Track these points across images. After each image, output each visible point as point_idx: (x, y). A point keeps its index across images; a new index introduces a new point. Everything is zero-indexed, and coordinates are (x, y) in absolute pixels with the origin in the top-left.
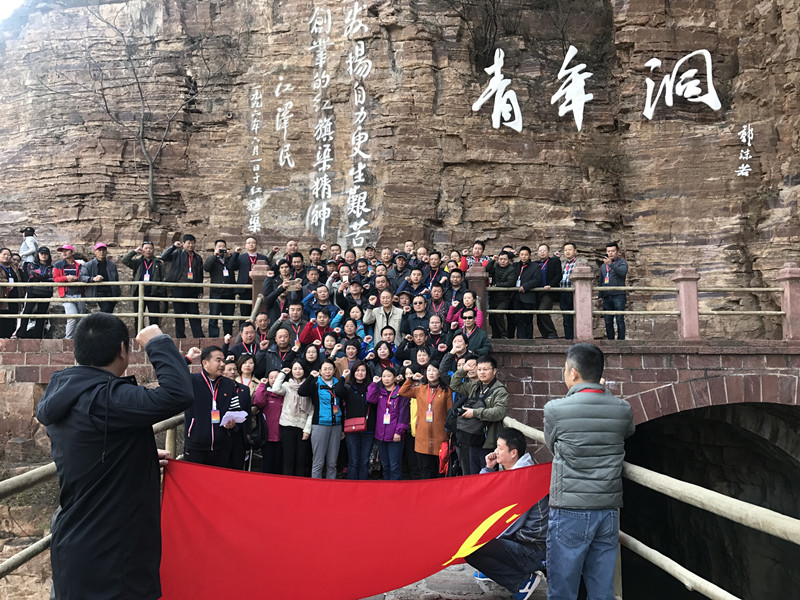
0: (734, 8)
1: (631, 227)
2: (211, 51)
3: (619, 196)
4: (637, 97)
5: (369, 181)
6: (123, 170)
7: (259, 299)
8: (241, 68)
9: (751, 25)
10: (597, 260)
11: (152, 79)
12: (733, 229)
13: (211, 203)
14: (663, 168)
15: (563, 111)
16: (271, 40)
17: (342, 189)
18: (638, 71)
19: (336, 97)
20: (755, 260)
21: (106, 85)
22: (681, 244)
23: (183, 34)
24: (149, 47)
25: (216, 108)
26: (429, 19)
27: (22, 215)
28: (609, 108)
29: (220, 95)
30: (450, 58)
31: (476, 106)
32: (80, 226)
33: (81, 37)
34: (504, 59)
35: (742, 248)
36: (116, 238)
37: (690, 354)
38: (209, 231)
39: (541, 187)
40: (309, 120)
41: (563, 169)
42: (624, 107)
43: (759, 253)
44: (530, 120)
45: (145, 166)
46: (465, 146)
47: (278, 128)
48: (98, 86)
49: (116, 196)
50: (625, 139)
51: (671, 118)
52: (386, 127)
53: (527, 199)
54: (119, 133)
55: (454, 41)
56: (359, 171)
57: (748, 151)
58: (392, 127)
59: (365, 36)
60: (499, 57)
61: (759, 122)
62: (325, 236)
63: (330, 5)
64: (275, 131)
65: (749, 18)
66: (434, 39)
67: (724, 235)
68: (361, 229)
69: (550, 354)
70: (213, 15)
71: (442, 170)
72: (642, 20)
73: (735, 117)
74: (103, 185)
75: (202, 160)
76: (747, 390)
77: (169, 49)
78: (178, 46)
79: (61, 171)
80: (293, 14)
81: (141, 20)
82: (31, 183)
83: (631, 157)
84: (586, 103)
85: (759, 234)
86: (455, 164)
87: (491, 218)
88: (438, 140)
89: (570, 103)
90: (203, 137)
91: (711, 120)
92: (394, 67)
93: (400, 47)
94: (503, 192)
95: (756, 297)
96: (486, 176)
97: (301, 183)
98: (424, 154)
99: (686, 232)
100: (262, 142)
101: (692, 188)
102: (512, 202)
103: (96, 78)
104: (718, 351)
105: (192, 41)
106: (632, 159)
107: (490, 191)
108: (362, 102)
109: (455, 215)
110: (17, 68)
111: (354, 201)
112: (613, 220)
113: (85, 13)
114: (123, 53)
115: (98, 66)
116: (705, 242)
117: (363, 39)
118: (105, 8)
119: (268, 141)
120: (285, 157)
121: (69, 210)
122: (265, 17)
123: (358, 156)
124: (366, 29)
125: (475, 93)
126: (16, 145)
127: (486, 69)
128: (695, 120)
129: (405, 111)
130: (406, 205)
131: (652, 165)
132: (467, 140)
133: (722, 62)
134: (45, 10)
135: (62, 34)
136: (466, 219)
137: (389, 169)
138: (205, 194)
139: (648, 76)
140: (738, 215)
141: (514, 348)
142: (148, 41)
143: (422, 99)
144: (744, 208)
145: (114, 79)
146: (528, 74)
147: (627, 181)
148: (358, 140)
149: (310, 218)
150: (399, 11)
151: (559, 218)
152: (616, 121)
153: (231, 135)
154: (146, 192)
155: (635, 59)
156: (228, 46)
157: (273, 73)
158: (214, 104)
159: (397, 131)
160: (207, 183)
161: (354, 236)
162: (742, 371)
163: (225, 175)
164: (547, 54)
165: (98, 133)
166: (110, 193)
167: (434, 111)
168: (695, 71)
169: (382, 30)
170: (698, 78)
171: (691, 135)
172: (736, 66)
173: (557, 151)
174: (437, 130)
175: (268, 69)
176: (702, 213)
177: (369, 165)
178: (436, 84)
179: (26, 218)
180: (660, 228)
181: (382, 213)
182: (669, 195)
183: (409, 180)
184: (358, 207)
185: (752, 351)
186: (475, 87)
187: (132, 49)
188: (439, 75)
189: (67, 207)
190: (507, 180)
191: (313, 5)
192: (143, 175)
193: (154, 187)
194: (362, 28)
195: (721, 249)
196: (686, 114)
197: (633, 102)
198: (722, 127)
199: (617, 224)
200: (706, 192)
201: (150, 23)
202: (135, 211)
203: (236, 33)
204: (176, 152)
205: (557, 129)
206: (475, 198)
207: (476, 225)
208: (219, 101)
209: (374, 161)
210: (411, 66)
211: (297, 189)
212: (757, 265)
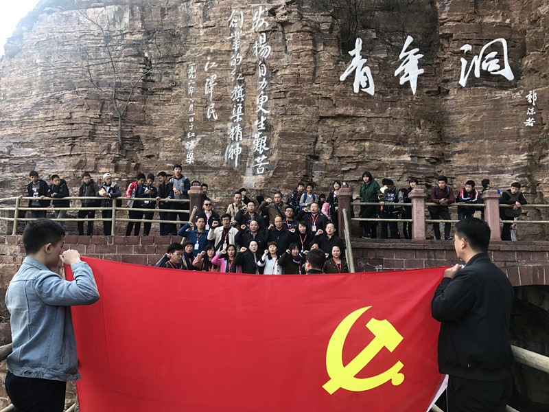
0: (523, 9)
1: (450, 161)
2: (161, 40)
3: (441, 139)
4: (454, 71)
5: (268, 129)
6: (101, 121)
7: (194, 210)
8: (181, 52)
9: (535, 21)
10: (426, 184)
11: (121, 59)
12: (522, 163)
13: (161, 144)
14: (473, 120)
15: (402, 81)
16: (202, 32)
17: (250, 134)
18: (455, 53)
19: (246, 72)
20: (538, 185)
21: (90, 63)
22: (485, 173)
23: (142, 28)
24: (119, 37)
25: (164, 78)
26: (310, 18)
27: (34, 151)
28: (435, 78)
29: (167, 70)
30: (325, 45)
31: (343, 78)
32: (72, 158)
33: (74, 30)
34: (362, 45)
35: (529, 177)
36: (96, 167)
37: (494, 251)
38: (159, 162)
39: (387, 133)
40: (228, 87)
41: (402, 121)
42: (445, 78)
43: (541, 180)
44: (380, 87)
45: (116, 118)
46: (335, 105)
47: (206, 93)
48: (85, 63)
49: (96, 139)
50: (446, 100)
51: (479, 86)
52: (280, 92)
53: (377, 141)
54: (98, 96)
55: (328, 32)
56: (262, 122)
57: (533, 108)
58: (285, 92)
59: (266, 29)
60: (359, 43)
61: (540, 89)
62: (238, 167)
63: (243, 8)
64: (204, 94)
65: (533, 17)
66: (314, 33)
67: (516, 167)
68: (263, 162)
69: (396, 249)
70: (163, 15)
71: (319, 121)
72: (458, 18)
73: (524, 85)
74: (88, 131)
75: (154, 114)
76: (535, 276)
77: (133, 39)
78: (139, 36)
79: (60, 121)
80: (217, 14)
81: (114, 19)
82: (39, 129)
83: (449, 113)
84: (419, 76)
85: (541, 166)
86: (328, 117)
87: (353, 155)
88: (316, 101)
89: (408, 75)
90: (156, 98)
91: (506, 87)
92: (286, 51)
93: (290, 37)
94: (361, 137)
95: (539, 211)
96: (349, 125)
97: (222, 130)
98: (306, 110)
99: (489, 165)
100: (195, 102)
101: (493, 134)
102: (367, 144)
103: (84, 58)
104: (514, 249)
105: (149, 33)
106: (450, 114)
107: (352, 136)
108: (264, 75)
109: (328, 152)
110: (30, 51)
111: (258, 142)
112: (437, 157)
113: (77, 14)
114: (102, 41)
115: (86, 50)
116: (502, 172)
117: (265, 32)
118: (90, 11)
119: (199, 101)
120: (211, 112)
121: (65, 147)
122: (198, 16)
123: (261, 112)
124: (267, 25)
125: (342, 69)
126: (30, 104)
127: (349, 52)
128: (495, 87)
129: (293, 81)
130: (294, 146)
131: (465, 119)
132: (337, 101)
133: (514, 47)
134: (49, 13)
135: (61, 29)
136: (335, 155)
137: (282, 121)
138: (157, 137)
139: (462, 57)
140: (526, 154)
141: (370, 245)
142: (119, 33)
143: (305, 72)
144: (530, 149)
145: (96, 59)
146: (379, 55)
147: (447, 130)
148: (260, 101)
149: (228, 154)
150: (290, 12)
151: (400, 155)
152: (440, 88)
153: (174, 97)
154: (116, 136)
155: (453, 45)
156: (173, 36)
157: (203, 55)
158: (163, 76)
159: (288, 95)
160: (159, 129)
161: (257, 167)
162: (531, 262)
163: (170, 124)
164: (391, 41)
165: (85, 95)
166: (92, 136)
167: (313, 81)
168: (496, 53)
169: (278, 25)
170: (497, 58)
171: (492, 97)
172: (525, 50)
173: (399, 108)
174: (315, 94)
175: (200, 52)
176: (500, 152)
177: (268, 118)
178: (315, 62)
179: (36, 153)
180: (470, 162)
181: (277, 151)
182: (476, 140)
183: (296, 128)
184: (261, 146)
185: (538, 248)
186: (342, 64)
187: (108, 38)
188: (317, 56)
189: (64, 146)
190: (364, 128)
191: (231, 9)
192: (114, 124)
193: (122, 132)
194: (264, 24)
195: (514, 177)
196: (489, 83)
197: (452, 74)
198: (515, 92)
199: (440, 159)
200: (503, 137)
201: (121, 21)
202: (109, 148)
203: (178, 27)
204: (138, 108)
205: (398, 94)
206: (341, 141)
207: (342, 159)
208: (167, 74)
209: (272, 115)
210: (298, 50)
211: (219, 134)
212: (539, 188)
